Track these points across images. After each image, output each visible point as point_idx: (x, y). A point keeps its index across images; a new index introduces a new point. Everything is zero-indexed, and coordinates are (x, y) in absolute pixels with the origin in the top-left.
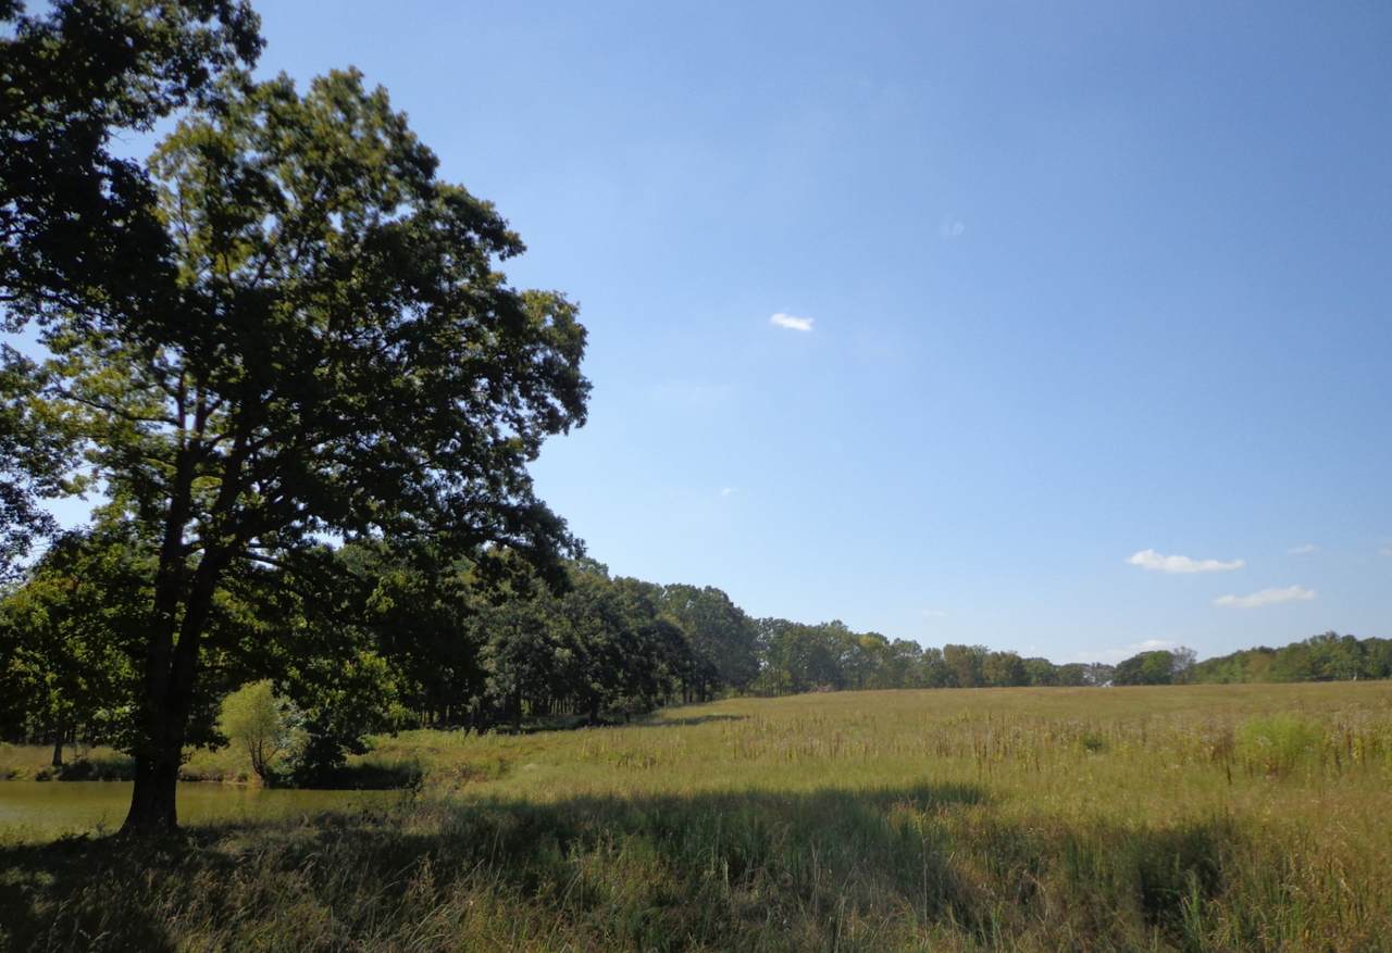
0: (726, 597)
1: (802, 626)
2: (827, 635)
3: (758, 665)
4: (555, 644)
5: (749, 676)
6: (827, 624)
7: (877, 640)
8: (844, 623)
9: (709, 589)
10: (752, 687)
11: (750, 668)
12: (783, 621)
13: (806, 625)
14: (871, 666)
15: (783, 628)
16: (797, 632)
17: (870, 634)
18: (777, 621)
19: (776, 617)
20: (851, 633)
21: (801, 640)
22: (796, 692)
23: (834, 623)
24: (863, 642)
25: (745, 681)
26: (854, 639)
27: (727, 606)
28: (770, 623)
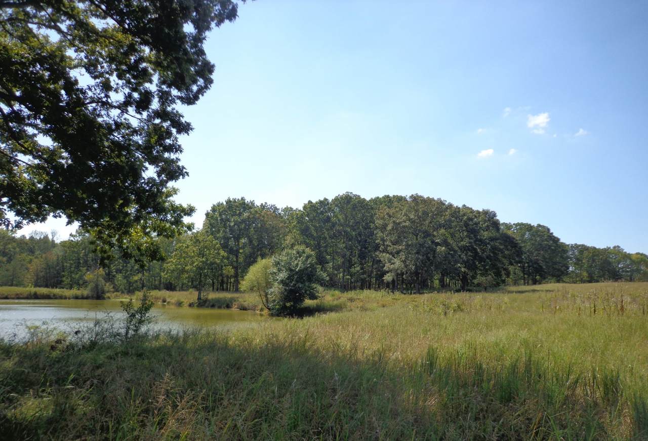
0: (549, 230)
1: (595, 248)
2: (610, 253)
3: (568, 269)
4: (437, 244)
5: (563, 273)
6: (610, 248)
7: (643, 257)
8: (622, 247)
9: (539, 226)
10: (564, 280)
11: (563, 269)
12: (583, 245)
13: (597, 248)
14: (638, 271)
15: (583, 249)
16: (591, 252)
17: (638, 254)
18: (580, 245)
19: (579, 243)
20: (625, 252)
21: (593, 256)
22: (590, 282)
23: (615, 247)
24: (633, 258)
25: (559, 275)
26: (627, 256)
27: (549, 234)
28: (576, 246)
